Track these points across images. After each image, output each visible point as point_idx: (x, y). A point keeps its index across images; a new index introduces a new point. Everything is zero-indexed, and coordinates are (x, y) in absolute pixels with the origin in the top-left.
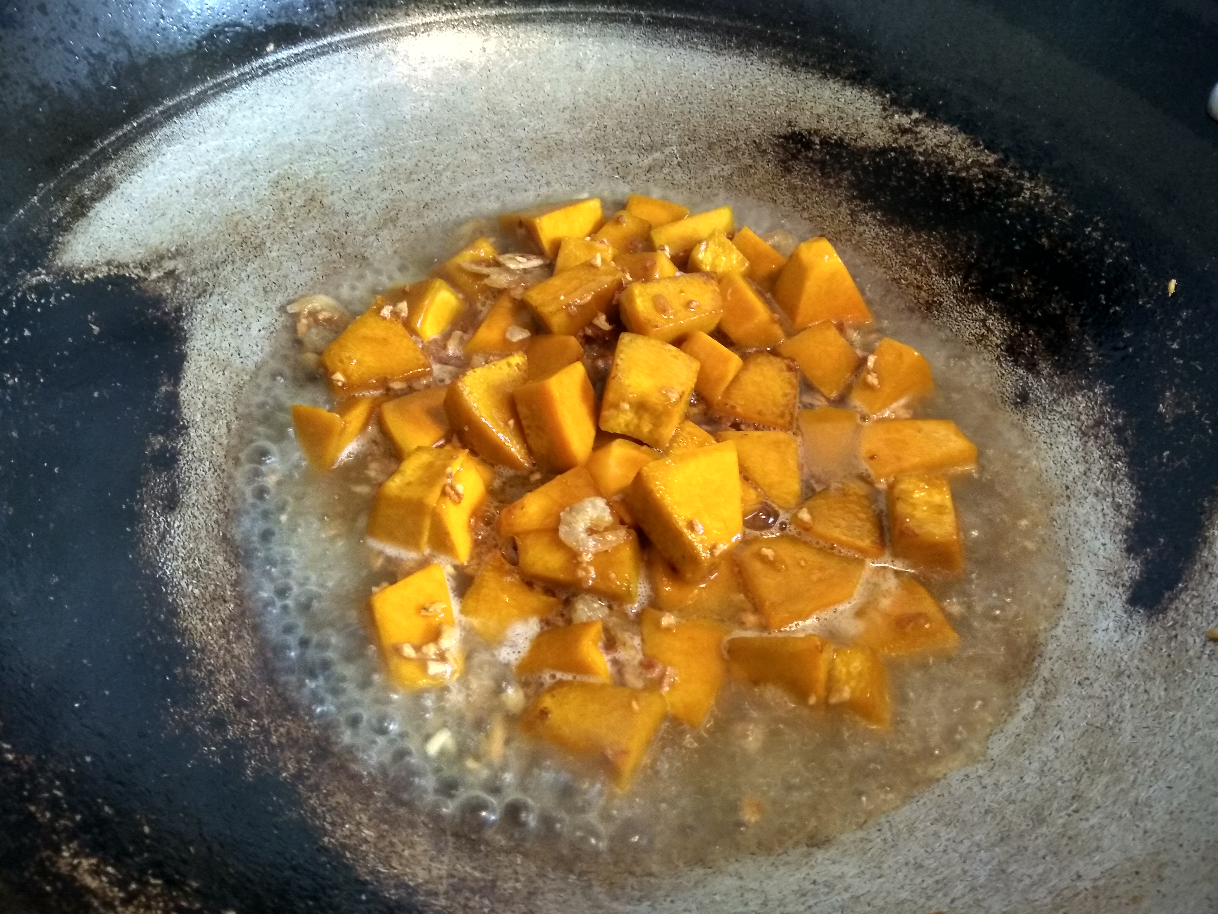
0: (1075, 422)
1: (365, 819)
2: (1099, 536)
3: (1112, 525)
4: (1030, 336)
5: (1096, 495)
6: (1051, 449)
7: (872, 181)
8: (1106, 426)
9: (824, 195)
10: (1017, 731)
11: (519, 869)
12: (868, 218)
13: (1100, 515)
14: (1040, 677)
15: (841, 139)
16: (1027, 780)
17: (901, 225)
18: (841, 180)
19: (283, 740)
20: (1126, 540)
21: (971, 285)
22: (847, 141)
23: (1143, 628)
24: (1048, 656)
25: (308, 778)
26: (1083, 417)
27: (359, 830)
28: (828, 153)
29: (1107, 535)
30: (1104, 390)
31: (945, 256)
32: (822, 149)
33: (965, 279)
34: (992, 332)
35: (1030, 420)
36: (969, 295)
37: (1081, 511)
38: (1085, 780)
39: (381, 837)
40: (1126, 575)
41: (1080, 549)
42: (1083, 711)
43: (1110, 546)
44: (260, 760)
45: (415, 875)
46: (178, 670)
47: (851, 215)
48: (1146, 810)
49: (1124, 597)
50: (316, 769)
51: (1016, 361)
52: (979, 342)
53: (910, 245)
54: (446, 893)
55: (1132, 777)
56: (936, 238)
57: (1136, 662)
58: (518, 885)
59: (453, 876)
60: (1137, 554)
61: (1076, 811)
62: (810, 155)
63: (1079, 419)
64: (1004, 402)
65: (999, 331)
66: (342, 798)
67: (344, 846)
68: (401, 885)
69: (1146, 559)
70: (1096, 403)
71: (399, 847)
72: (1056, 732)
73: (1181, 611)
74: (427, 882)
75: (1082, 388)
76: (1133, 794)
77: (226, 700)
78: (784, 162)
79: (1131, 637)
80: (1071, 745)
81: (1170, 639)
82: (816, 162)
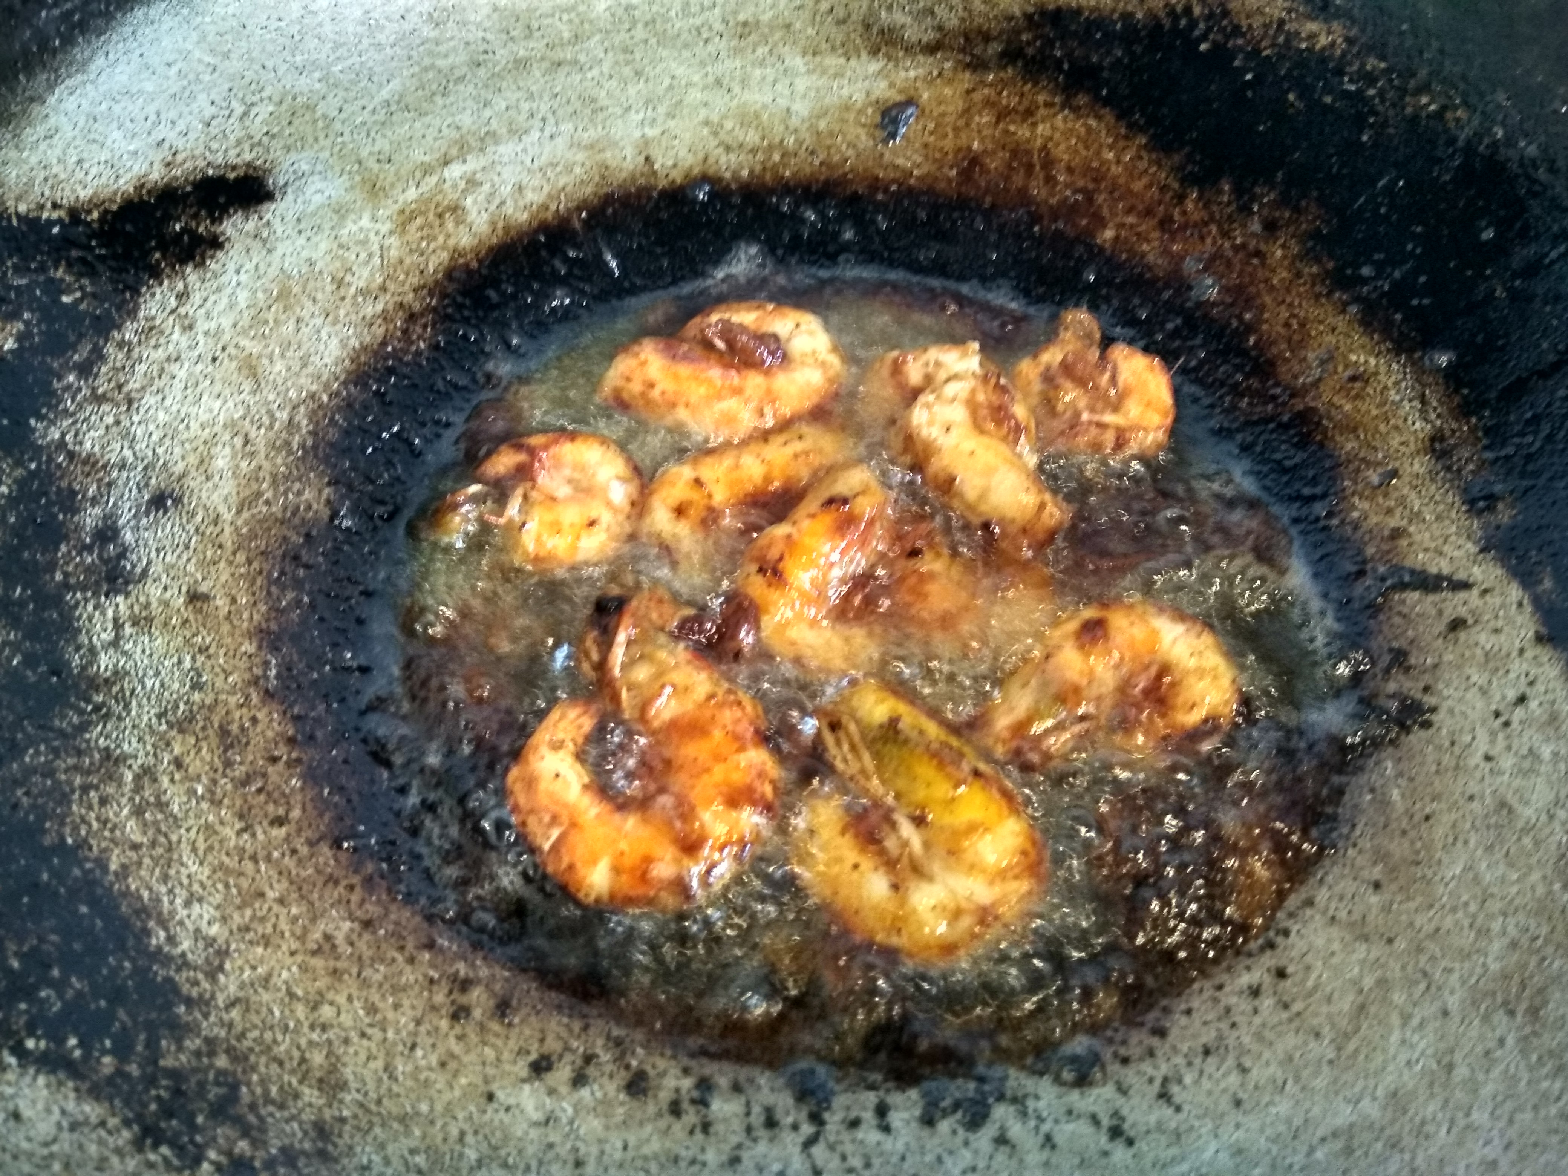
0: (125, 423)
2: (234, 283)
3: (208, 284)
4: (66, 575)
5: (191, 327)
6: (188, 415)
7: (122, 1014)
8: (94, 390)
9: (259, 1041)
10: (481, 154)
11: (976, 135)
12: (185, 945)
13: (209, 303)
14: (420, 191)
15: (138, 1145)
16: (504, 105)
17: (126, 894)
18: (198, 1054)
19: (1205, 230)
20: (212, 257)
21: (81, 712)
22: (126, 1134)
23: (285, 166)
24: (396, 207)
25: (1172, 198)
26: (110, 420)
27: (1117, 157)
28: (193, 1128)
29: (224, 279)
30: (46, 429)
31: (85, 789)
32: (207, 1145)
33: (84, 727)
34: (116, 620)
35: (179, 468)
36: (99, 699)
37: (226, 324)
39: (1098, 153)
40: (250, 225)
41: (266, 287)
42: (409, 135)
43: (231, 266)
44: (1220, 203)
45: (1065, 120)
47: (221, 968)
48: (436, 15)
49: (272, 207)
50: (1166, 210)
51: (123, 554)
52: (150, 620)
53: (136, 847)
54: (1038, 107)
55: (421, 49)
56: (76, 829)
57: (322, 142)
58: (977, 119)
59: (1032, 124)
60: (216, 237)
61: (486, 52)
62: (243, 1146)
63: (118, 423)
64: (194, 514)
65: (103, 614)
66: (1137, 186)
67: (1127, 138)
68: (1074, 110)
69: (212, 224)
70: (75, 423)
71: (1080, 147)
72: (445, 131)
73: (237, 151)
74: (1055, 115)
75: (71, 455)
77: (1273, 253)
78: (323, 1155)
79: (305, 167)
80: (443, 112)
81: (273, 136)
82: (238, 1121)
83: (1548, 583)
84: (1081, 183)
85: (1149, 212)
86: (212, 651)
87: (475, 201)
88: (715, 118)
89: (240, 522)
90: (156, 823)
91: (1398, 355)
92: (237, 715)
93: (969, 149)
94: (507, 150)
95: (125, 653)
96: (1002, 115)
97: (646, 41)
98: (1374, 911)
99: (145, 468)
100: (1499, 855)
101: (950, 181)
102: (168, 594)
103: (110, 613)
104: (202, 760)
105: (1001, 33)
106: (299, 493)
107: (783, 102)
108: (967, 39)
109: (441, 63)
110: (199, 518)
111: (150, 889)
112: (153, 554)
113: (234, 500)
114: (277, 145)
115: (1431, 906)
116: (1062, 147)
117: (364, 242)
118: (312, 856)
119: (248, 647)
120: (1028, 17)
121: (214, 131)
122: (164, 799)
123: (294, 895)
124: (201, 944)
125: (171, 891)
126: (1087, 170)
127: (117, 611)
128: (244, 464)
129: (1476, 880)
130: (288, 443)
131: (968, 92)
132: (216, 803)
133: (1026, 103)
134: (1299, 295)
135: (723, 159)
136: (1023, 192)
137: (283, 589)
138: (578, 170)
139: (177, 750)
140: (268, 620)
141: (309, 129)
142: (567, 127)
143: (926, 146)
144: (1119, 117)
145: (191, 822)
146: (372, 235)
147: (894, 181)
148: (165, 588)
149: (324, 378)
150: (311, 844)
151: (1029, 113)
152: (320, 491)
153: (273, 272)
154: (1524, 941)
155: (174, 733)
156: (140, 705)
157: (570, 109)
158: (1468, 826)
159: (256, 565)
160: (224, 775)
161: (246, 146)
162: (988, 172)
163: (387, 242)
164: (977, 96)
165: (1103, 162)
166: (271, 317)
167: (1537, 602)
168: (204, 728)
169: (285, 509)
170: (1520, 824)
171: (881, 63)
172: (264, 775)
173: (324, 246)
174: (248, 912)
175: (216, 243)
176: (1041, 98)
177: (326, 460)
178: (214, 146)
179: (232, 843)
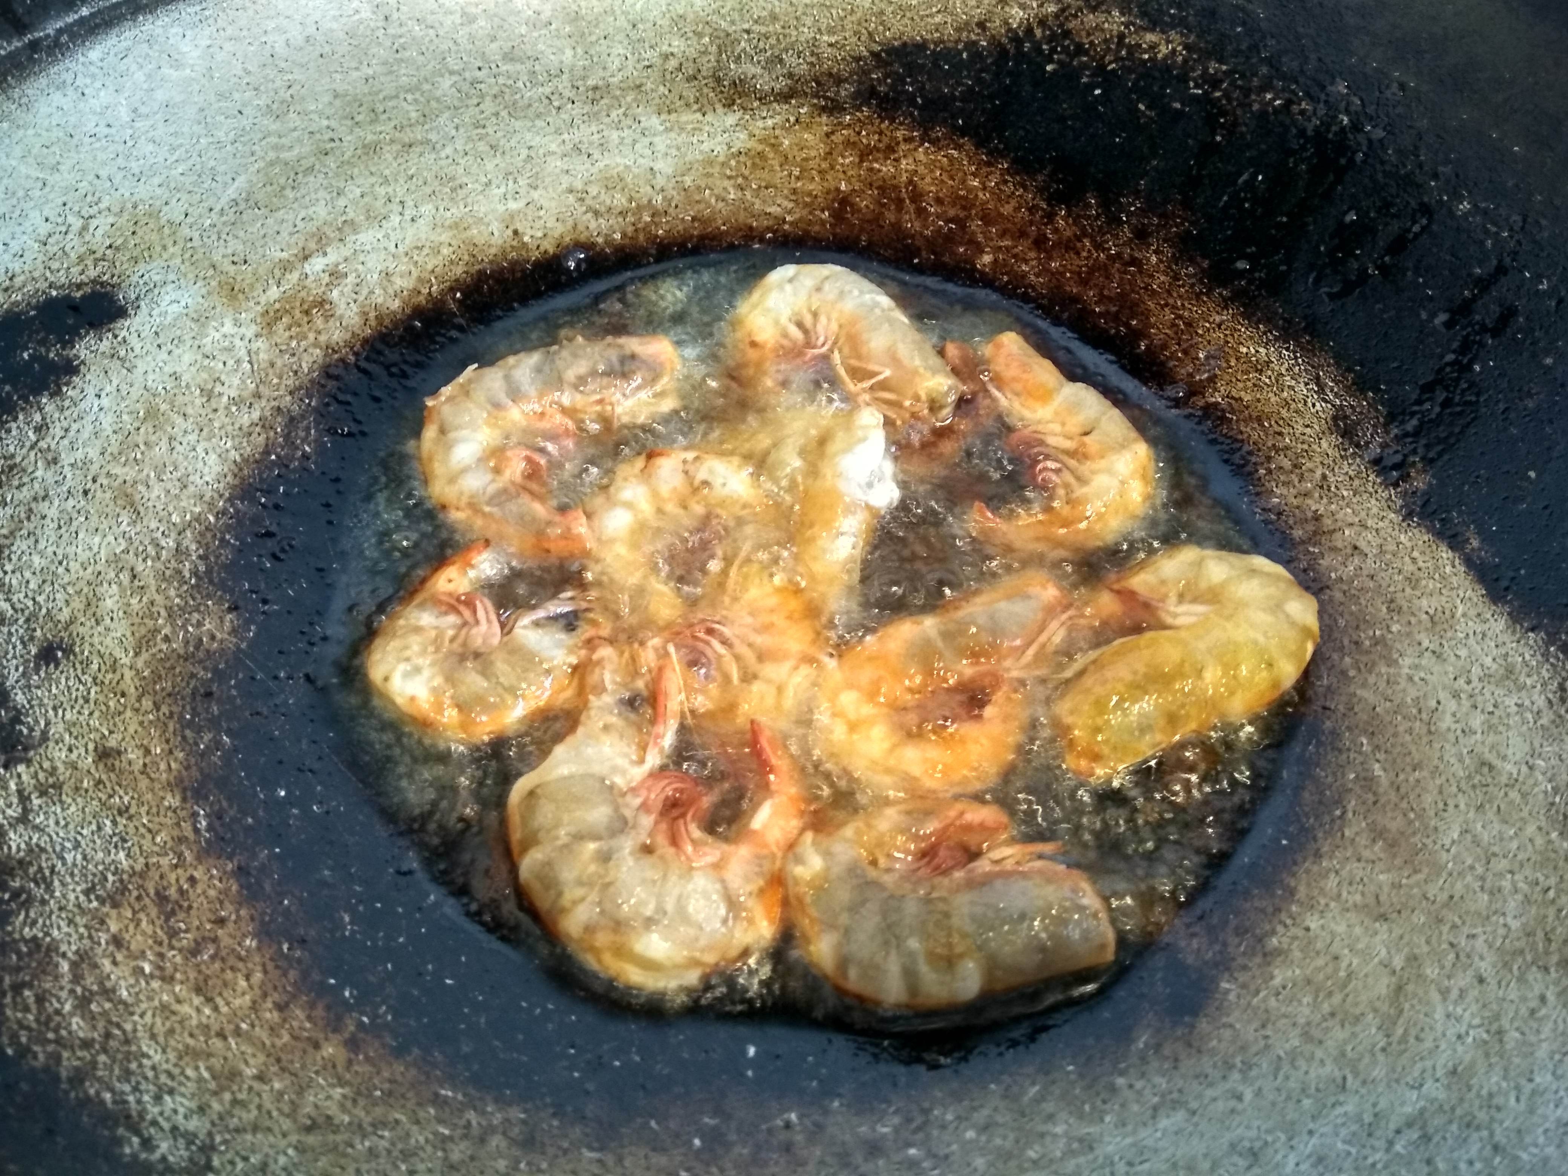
1: (981, 195)
2: (96, 409)
3: (67, 413)
5: (55, 461)
6: (65, 556)
10: (341, 245)
11: (842, 176)
13: (72, 433)
14: (282, 289)
16: (358, 192)
17: (85, 1101)
19: (1079, 245)
20: (67, 384)
23: (134, 279)
24: (259, 308)
25: (1042, 217)
27: (983, 183)
29: (84, 405)
34: (20, 792)
35: (65, 615)
36: (16, 884)
37: (93, 453)
38: (306, 163)
39: (964, 182)
40: (105, 345)
41: (131, 408)
42: (262, 233)
43: (91, 391)
44: (1089, 217)
45: (926, 153)
46: (1206, 264)
47: (208, 1166)
48: (275, 106)
49: (127, 324)
50: (1039, 229)
51: (16, 720)
52: (58, 786)
53: (87, 1044)
54: (898, 143)
55: (263, 143)
56: (14, 1037)
57: (171, 250)
58: (841, 160)
59: (895, 160)
60: (69, 361)
61: (333, 140)
64: (88, 663)
66: (1007, 209)
67: (989, 164)
68: (934, 142)
69: (63, 348)
71: (945, 177)
72: (301, 225)
73: (80, 268)
74: (915, 149)
76: (274, 127)
77: (1148, 260)
79: (156, 278)
80: (295, 206)
81: (117, 249)
83: (1475, 543)
84: (952, 213)
85: (1022, 234)
86: (132, 811)
87: (342, 293)
88: (579, 185)
89: (140, 664)
90: (105, 1013)
91: (1286, 341)
92: (173, 877)
93: (838, 190)
94: (367, 237)
95: (37, 828)
96: (865, 154)
97: (497, 114)
98: (1386, 889)
99: (28, 620)
100: (1491, 815)
101: (823, 223)
102: (74, 756)
103: (13, 786)
104: (144, 933)
105: (851, 74)
106: (199, 624)
107: (645, 163)
108: (818, 83)
109: (285, 155)
110: (95, 666)
111: (112, 1090)
112: (51, 713)
113: (129, 643)
114: (122, 257)
115: (1439, 875)
116: (928, 180)
117: (229, 350)
118: (285, 1020)
119: (172, 800)
120: (875, 55)
121: (52, 249)
122: (109, 985)
123: (274, 1069)
124: (181, 1143)
125: (136, 1089)
126: (956, 200)
127: (20, 783)
128: (134, 601)
129: (1476, 842)
130: (179, 572)
131: (827, 135)
132: (169, 980)
133: (886, 140)
134: (1180, 297)
135: (593, 225)
136: (897, 226)
137: (199, 731)
138: (445, 251)
139: (114, 927)
140: (188, 768)
141: (154, 237)
142: (427, 209)
143: (794, 191)
144: (979, 145)
145: (144, 1006)
146: (237, 342)
147: (769, 229)
148: (70, 750)
149: (207, 498)
150: (281, 1007)
151: (890, 149)
152: (221, 619)
153: (136, 392)
154: (1537, 896)
155: (106, 909)
156: (63, 884)
157: (428, 190)
158: (1454, 789)
159: (164, 709)
160: (172, 948)
161: (89, 262)
162: (859, 210)
163: (254, 346)
164: (837, 138)
165: (970, 190)
166: (140, 440)
167: (1468, 562)
168: (139, 898)
169: (187, 643)
170: (1504, 779)
171: (739, 114)
172: (215, 940)
173: (187, 358)
174: (227, 1096)
175: (70, 369)
176: (899, 134)
177: (222, 586)
178: (55, 265)
179: (194, 1022)
